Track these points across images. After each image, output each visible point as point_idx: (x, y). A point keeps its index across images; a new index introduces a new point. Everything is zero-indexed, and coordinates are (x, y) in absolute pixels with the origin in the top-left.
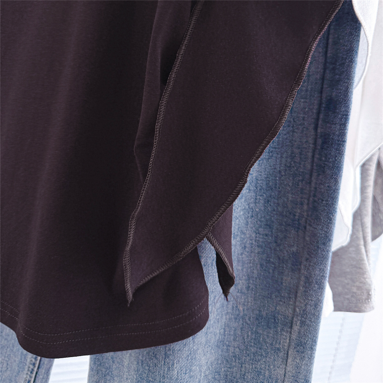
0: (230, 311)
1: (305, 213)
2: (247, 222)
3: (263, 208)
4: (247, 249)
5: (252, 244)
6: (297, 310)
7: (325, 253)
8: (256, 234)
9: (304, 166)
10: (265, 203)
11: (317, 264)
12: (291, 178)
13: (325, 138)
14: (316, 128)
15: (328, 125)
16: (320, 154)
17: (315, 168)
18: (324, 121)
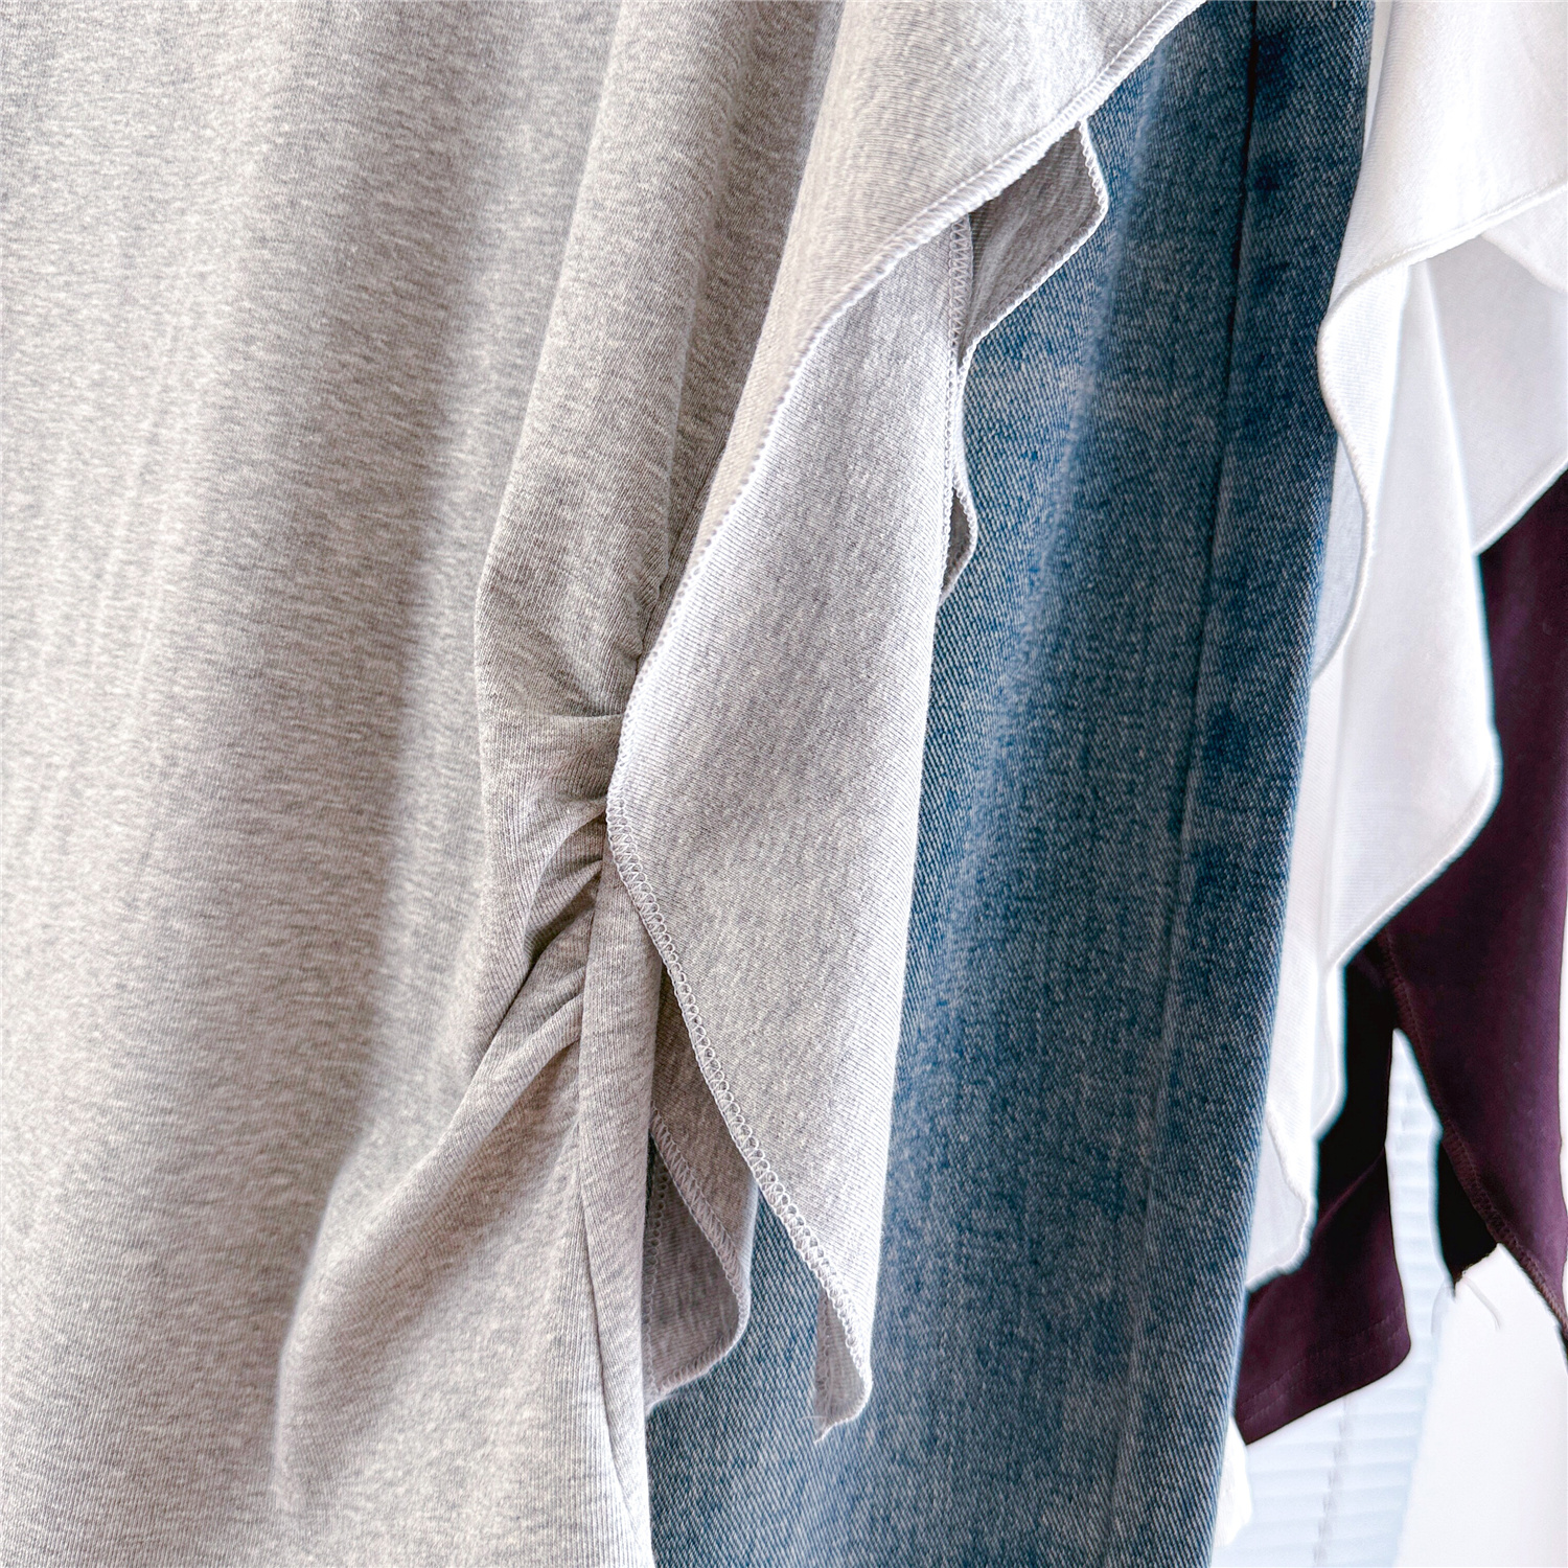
1: (1142, 1147)
3: (984, 1131)
4: (925, 1293)
5: (944, 1270)
8: (961, 1231)
9: (1136, 968)
10: (993, 1110)
11: (1188, 1346)
12: (1089, 1014)
13: (1209, 865)
14: (1175, 825)
15: (1219, 814)
16: (1189, 924)
17: (1175, 974)
18: (1204, 798)
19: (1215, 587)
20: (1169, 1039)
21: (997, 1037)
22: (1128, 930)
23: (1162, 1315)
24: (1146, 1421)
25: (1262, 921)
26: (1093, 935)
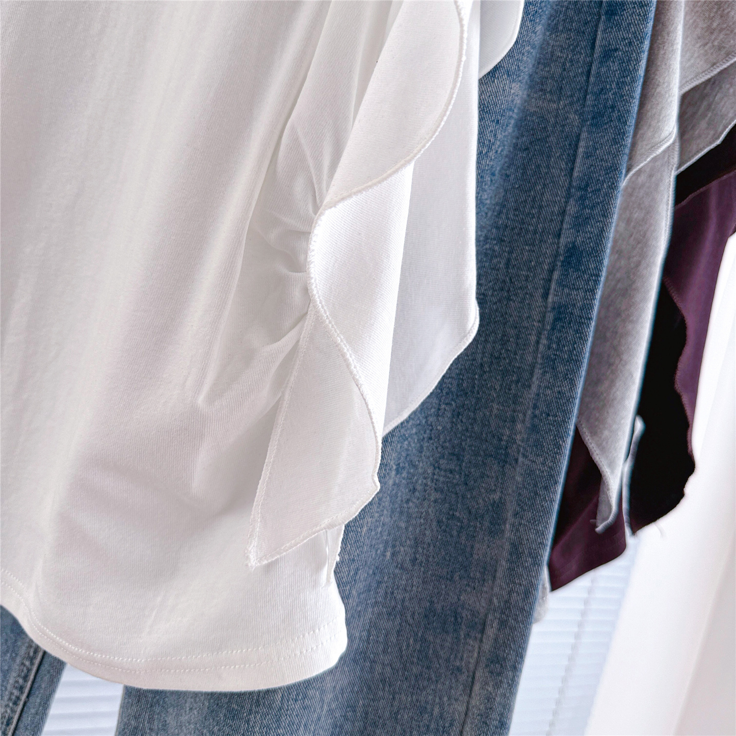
0: (380, 599)
1: (518, 436)
2: (422, 447)
3: (449, 426)
4: (417, 494)
5: (426, 485)
6: (495, 600)
7: (546, 504)
8: (435, 468)
9: (522, 358)
10: (453, 417)
11: (532, 522)
12: (499, 377)
13: (560, 313)
14: (545, 295)
15: (566, 290)
16: (549, 338)
17: (540, 361)
18: (560, 283)
19: (573, 190)
20: (534, 389)
21: (458, 385)
22: (520, 341)
23: (522, 508)
24: (511, 554)
25: (581, 338)
26: (504, 342)
